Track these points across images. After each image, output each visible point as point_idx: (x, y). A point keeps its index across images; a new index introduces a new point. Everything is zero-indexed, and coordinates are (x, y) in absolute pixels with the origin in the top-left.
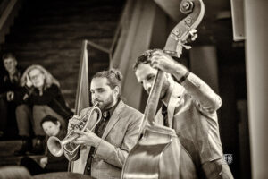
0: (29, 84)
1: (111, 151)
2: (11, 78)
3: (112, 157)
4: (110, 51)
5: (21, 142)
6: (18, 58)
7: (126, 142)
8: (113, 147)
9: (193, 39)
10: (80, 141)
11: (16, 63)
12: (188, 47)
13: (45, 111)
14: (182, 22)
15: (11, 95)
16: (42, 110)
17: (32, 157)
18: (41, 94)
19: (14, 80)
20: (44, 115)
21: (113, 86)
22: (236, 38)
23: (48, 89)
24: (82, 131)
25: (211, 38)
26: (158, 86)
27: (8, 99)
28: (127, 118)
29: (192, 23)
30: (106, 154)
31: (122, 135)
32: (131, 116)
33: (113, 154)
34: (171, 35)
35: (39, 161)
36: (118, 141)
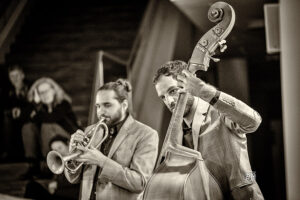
0: (37, 99)
1: (118, 171)
2: (18, 92)
3: (120, 177)
4: (128, 63)
5: (27, 165)
6: (25, 70)
7: (135, 161)
8: (120, 166)
9: (222, 51)
10: (84, 158)
11: (23, 76)
12: (217, 60)
13: (54, 130)
14: (210, 32)
15: (17, 112)
16: (51, 129)
17: (40, 182)
18: (50, 110)
19: (20, 95)
20: (53, 135)
21: (121, 99)
22: (270, 49)
23: (58, 106)
24: (86, 148)
25: (242, 49)
26: (182, 103)
27: (14, 116)
28: (136, 134)
29: (221, 33)
30: (112, 173)
31: (131, 153)
32: (141, 133)
33: (121, 173)
34: (198, 46)
35: (47, 186)
36: (126, 160)
